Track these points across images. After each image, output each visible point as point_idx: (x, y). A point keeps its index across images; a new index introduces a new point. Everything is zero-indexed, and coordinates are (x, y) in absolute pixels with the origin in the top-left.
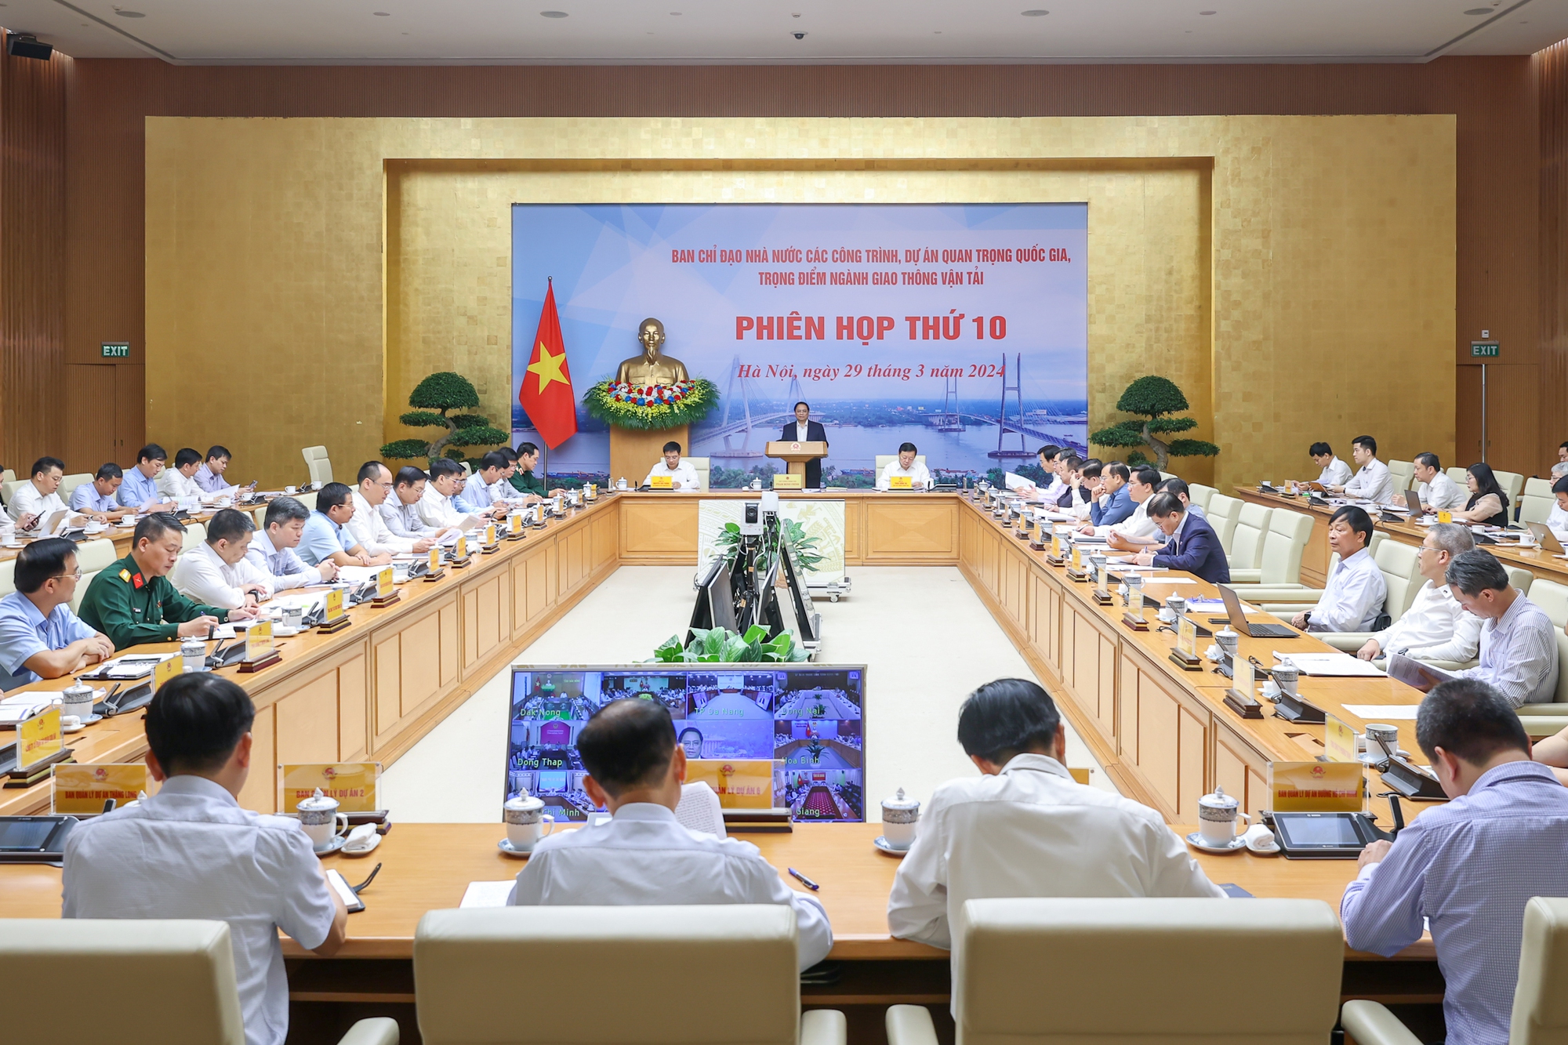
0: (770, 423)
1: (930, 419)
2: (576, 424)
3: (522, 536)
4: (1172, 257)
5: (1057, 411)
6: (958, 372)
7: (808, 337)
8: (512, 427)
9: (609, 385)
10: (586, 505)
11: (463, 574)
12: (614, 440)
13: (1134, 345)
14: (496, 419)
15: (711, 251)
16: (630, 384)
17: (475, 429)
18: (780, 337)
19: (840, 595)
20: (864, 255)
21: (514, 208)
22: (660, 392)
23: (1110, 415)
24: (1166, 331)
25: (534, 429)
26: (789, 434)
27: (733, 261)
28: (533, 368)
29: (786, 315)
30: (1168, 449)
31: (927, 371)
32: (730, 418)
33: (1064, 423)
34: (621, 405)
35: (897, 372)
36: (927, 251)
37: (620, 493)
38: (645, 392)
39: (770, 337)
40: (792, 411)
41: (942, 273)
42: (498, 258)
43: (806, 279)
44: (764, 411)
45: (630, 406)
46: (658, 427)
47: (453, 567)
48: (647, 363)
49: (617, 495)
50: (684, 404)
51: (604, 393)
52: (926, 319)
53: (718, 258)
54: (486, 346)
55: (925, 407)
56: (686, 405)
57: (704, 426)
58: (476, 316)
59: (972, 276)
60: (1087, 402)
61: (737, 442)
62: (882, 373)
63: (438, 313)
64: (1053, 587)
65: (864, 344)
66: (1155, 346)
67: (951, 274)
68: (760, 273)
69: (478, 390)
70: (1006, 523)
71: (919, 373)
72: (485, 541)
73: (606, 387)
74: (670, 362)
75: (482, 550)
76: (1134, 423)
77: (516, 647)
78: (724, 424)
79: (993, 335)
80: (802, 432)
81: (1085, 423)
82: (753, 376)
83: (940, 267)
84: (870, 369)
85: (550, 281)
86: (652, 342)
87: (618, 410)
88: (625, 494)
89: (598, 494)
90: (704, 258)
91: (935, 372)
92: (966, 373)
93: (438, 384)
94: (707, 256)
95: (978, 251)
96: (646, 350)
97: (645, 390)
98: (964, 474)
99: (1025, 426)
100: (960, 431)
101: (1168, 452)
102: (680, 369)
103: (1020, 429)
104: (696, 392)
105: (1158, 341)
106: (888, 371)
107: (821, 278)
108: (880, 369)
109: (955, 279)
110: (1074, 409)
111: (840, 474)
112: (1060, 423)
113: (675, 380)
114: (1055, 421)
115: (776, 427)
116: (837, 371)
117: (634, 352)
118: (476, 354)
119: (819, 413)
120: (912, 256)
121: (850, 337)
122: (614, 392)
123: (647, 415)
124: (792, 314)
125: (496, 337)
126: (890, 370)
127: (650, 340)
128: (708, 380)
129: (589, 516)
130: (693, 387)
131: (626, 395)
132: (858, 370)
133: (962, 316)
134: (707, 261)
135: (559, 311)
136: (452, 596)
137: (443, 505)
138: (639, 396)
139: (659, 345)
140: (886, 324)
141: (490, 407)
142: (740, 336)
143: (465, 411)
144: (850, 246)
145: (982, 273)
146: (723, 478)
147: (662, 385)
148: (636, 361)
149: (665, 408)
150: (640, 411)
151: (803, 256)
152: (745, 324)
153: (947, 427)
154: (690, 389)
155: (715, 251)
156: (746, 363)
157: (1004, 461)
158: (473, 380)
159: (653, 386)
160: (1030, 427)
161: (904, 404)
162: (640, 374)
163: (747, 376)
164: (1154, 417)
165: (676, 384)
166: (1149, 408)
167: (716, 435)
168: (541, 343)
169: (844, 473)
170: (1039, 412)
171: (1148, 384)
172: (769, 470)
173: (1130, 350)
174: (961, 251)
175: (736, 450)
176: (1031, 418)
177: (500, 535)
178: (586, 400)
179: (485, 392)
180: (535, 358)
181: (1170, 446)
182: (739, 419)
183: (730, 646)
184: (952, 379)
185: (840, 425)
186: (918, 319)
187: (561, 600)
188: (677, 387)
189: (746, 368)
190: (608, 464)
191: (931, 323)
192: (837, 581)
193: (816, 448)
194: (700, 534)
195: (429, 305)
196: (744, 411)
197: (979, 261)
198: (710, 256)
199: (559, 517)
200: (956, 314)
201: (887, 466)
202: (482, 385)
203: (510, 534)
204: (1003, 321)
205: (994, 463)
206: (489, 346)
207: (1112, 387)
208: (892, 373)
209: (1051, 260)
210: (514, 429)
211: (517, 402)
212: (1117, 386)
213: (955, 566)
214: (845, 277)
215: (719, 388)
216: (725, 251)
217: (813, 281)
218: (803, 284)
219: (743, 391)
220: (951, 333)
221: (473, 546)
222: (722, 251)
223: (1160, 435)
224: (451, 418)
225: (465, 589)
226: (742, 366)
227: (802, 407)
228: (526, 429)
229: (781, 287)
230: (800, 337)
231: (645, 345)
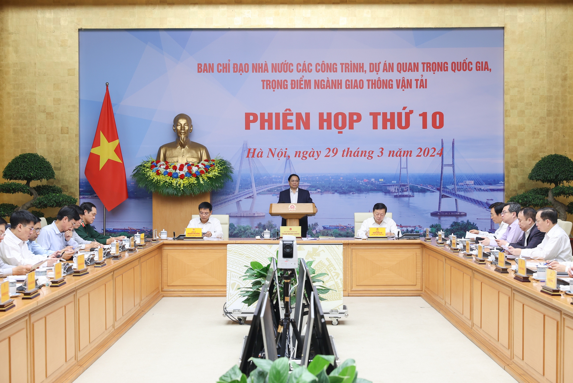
0: (270, 191)
1: (388, 188)
2: (127, 192)
3: (85, 273)
4: (566, 67)
5: (482, 181)
6: (409, 153)
7: (298, 128)
8: (80, 195)
9: (152, 163)
10: (137, 249)
11: (32, 304)
12: (155, 203)
13: (538, 132)
14: (67, 189)
15: (226, 64)
16: (167, 163)
17: (52, 195)
18: (278, 128)
19: (339, 320)
20: (339, 67)
21: (80, 32)
22: (190, 167)
23: (521, 184)
24: (562, 122)
25: (96, 197)
26: (285, 198)
27: (243, 72)
28: (95, 151)
29: (281, 111)
30: (567, 209)
31: (386, 153)
32: (240, 188)
33: (487, 190)
34: (161, 178)
35: (364, 153)
36: (385, 64)
37: (162, 241)
38: (178, 168)
39: (270, 128)
40: (287, 182)
41: (397, 80)
42: (69, 70)
43: (296, 85)
44: (266, 183)
45: (168, 179)
46: (188, 194)
47: (23, 299)
48: (179, 147)
49: (159, 243)
50: (207, 177)
51: (148, 169)
52: (385, 114)
53: (232, 69)
54: (60, 135)
55: (384, 179)
56: (209, 178)
57: (223, 194)
58: (53, 113)
59: (419, 82)
60: (504, 175)
61: (246, 205)
62: (352, 154)
63: (25, 110)
64: (546, 313)
65: (339, 132)
66: (554, 133)
67: (403, 80)
68: (262, 81)
69: (55, 167)
70: (481, 261)
71: (380, 154)
72: (53, 276)
73: (149, 164)
74: (196, 146)
75: (51, 284)
76: (541, 189)
77: (81, 366)
78: (236, 192)
79: (434, 125)
80: (294, 196)
81: (503, 190)
82: (258, 157)
83: (395, 76)
84: (344, 151)
85: (107, 86)
86: (183, 131)
87: (158, 182)
88: (166, 242)
89: (145, 242)
90: (221, 70)
91: (391, 153)
92: (414, 154)
93: (24, 162)
94: (224, 68)
95: (423, 64)
96: (178, 138)
97: (178, 167)
98: (413, 229)
99: (458, 193)
100: (410, 196)
101: (566, 211)
102: (204, 151)
103: (455, 195)
104: (216, 168)
105: (556, 129)
106: (357, 152)
107: (308, 84)
108: (351, 152)
109: (406, 84)
110: (494, 180)
111: (322, 229)
112: (484, 190)
113: (200, 160)
114: (480, 189)
115: (275, 194)
116: (319, 153)
117: (170, 139)
118: (53, 141)
119: (306, 184)
120: (374, 67)
121: (329, 127)
122: (155, 168)
123: (180, 185)
124: (286, 110)
125: (68, 128)
126: (358, 152)
127: (181, 130)
128: (225, 159)
129: (140, 258)
130: (214, 165)
131: (164, 170)
132: (335, 152)
133: (411, 112)
134: (223, 72)
135: (114, 109)
136: (21, 324)
137: (21, 247)
138: (173, 171)
139: (188, 133)
140: (355, 118)
141: (63, 180)
142: (248, 127)
143: (44, 182)
144: (329, 61)
145: (426, 80)
146: (236, 232)
147: (191, 163)
148: (171, 146)
149: (193, 180)
150: (174, 182)
151: (294, 68)
152: (251, 118)
153: (400, 194)
154: (211, 166)
155: (229, 64)
156: (252, 147)
157: (443, 218)
158: (51, 159)
159: (184, 164)
160: (462, 193)
161: (369, 177)
162: (174, 155)
163: (253, 156)
164: (556, 185)
165: (201, 162)
166: (554, 178)
167: (231, 200)
168: (101, 133)
169: (324, 228)
170: (468, 182)
171: (553, 160)
172: (270, 226)
173: (535, 136)
174: (410, 64)
175: (245, 212)
176: (462, 187)
177: (67, 271)
178: (134, 174)
179: (60, 169)
180: (96, 143)
181: (568, 206)
182: (247, 189)
183: (296, 378)
184: (404, 159)
185: (322, 193)
186: (379, 114)
187: (118, 325)
188: (202, 164)
189: (252, 151)
190: (151, 222)
191: (389, 117)
192: (337, 308)
193: (305, 208)
194: (228, 271)
195: (18, 104)
196: (251, 182)
197: (424, 71)
198: (225, 68)
199: (116, 257)
200: (407, 110)
201: (365, 221)
202: (57, 164)
203: (75, 270)
204: (441, 115)
205: (435, 221)
206: (62, 135)
207: (522, 164)
208: (360, 154)
209: (477, 70)
210: (81, 196)
211: (83, 176)
212: (526, 162)
213: (420, 296)
214: (325, 83)
215: (232, 165)
216: (237, 65)
217: (302, 86)
218: (294, 88)
219: (250, 168)
220: (403, 124)
221: (43, 280)
222: (234, 64)
223: (561, 198)
224: (34, 188)
225: (34, 318)
226: (250, 149)
227: (294, 178)
228: (91, 196)
229: (279, 91)
230: (292, 128)
231: (177, 134)
